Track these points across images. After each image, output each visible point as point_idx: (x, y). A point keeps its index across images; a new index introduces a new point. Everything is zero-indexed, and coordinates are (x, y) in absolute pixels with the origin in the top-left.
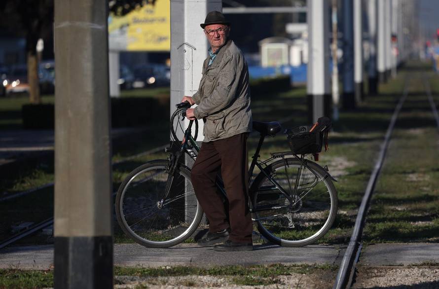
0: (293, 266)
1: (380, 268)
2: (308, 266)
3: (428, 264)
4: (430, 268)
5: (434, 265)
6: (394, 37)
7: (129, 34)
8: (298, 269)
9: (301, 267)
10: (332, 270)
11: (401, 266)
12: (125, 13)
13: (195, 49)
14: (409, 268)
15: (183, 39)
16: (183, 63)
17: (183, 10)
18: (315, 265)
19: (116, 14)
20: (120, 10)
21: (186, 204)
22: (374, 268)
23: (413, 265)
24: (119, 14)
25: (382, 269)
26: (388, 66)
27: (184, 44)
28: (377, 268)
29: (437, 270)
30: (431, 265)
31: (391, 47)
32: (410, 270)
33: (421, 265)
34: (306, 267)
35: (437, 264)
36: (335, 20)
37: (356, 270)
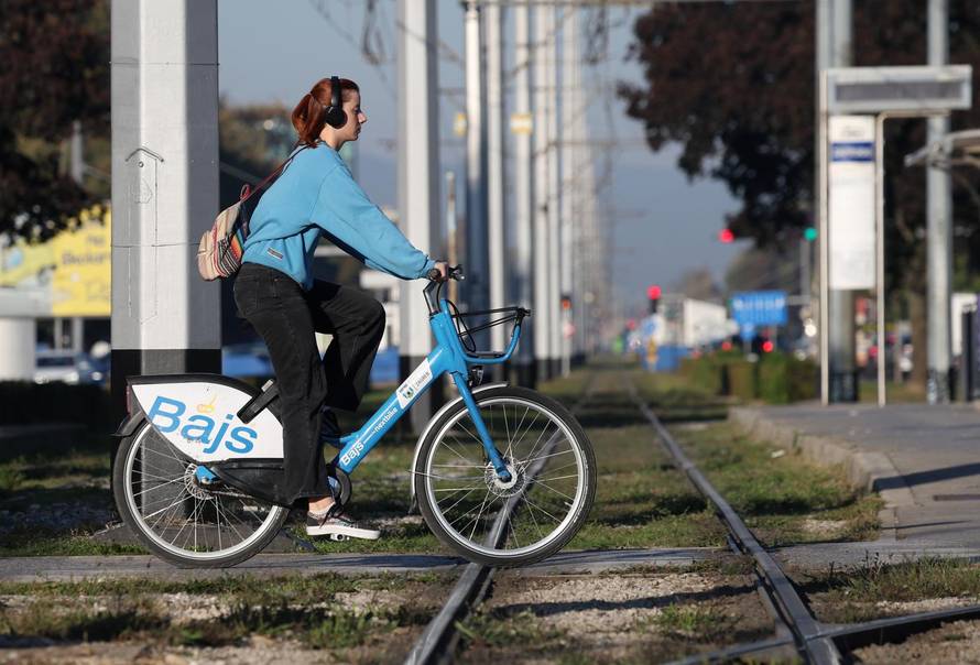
0: (363, 577)
1: (543, 579)
3: (641, 569)
4: (645, 577)
5: (654, 571)
6: (566, 298)
7: (55, 284)
8: (373, 583)
9: (378, 580)
10: (443, 584)
11: (586, 573)
12: (46, 236)
13: (162, 160)
14: (602, 578)
15: (137, 139)
16: (136, 188)
17: (137, 81)
19: (29, 241)
20: (37, 230)
22: (531, 579)
23: (611, 573)
24: (35, 239)
25: (547, 580)
26: (555, 354)
27: (138, 150)
28: (537, 580)
29: (660, 581)
30: (649, 570)
31: (561, 318)
32: (604, 581)
33: (627, 572)
34: (389, 579)
35: (660, 568)
36: (451, 225)
37: (492, 583)
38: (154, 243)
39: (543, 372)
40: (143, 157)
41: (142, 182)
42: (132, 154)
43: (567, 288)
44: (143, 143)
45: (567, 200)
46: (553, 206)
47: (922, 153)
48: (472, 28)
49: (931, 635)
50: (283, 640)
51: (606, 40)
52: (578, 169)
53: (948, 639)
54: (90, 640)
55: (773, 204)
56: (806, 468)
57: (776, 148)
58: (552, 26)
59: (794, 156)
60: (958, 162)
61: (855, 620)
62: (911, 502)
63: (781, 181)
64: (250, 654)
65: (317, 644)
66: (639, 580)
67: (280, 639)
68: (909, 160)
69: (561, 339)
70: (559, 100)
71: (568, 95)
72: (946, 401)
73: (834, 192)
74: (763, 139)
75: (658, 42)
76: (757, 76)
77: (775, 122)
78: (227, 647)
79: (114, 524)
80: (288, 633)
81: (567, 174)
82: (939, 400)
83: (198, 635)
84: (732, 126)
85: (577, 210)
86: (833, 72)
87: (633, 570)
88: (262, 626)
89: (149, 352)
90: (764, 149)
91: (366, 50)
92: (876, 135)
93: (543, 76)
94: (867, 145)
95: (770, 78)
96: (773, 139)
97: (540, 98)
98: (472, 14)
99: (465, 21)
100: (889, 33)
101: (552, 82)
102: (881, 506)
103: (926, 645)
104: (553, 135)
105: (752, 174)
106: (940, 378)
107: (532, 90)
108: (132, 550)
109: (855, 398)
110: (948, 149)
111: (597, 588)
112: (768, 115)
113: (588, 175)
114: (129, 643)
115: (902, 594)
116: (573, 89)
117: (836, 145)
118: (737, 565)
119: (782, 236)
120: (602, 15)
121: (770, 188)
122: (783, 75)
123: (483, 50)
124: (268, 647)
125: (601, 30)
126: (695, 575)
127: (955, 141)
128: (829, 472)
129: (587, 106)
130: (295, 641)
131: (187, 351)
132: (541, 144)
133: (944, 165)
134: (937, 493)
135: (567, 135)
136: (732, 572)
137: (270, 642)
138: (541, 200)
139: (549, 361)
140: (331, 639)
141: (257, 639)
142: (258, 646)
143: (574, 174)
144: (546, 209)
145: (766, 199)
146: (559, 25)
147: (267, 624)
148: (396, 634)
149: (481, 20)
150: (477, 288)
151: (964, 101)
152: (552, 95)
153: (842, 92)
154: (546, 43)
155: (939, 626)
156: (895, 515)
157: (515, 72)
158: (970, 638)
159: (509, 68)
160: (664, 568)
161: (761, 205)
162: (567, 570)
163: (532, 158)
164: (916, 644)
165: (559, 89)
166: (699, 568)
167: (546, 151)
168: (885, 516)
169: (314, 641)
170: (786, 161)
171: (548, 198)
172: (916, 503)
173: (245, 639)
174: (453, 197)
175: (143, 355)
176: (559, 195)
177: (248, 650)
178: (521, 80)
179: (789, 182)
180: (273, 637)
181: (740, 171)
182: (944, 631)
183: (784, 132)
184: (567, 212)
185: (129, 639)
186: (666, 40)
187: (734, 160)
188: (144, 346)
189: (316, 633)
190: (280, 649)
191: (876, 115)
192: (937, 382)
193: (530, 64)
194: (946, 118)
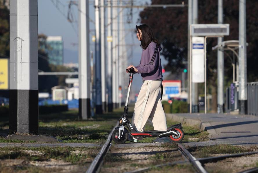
0: (77, 148)
2: (85, 147)
3: (148, 146)
4: (149, 148)
5: (152, 147)
6: (120, 87)
8: (79, 149)
9: (81, 148)
10: (97, 149)
11: (134, 147)
13: (23, 40)
15: (17, 35)
16: (16, 48)
17: (16, 19)
18: (88, 147)
21: (18, 123)
23: (141, 147)
25: (124, 149)
26: (118, 102)
27: (17, 37)
28: (121, 149)
29: (153, 149)
30: (150, 146)
31: (119, 93)
32: (139, 149)
33: (145, 147)
34: (83, 148)
35: (153, 146)
36: (92, 65)
37: (110, 149)
38: (21, 62)
39: (114, 106)
40: (18, 39)
41: (18, 46)
42: (15, 39)
43: (120, 84)
44: (18, 36)
45: (121, 61)
46: (117, 62)
47: (216, 47)
48: (97, 13)
49: (223, 161)
50: (59, 160)
51: (132, 17)
52: (123, 53)
53: (228, 162)
54: (11, 158)
55: (176, 62)
56: (188, 126)
57: (177, 47)
58: (117, 14)
59: (182, 49)
60: (226, 49)
61: (204, 157)
62: (216, 134)
63: (178, 56)
64: (51, 163)
65: (68, 161)
66: (148, 149)
67: (58, 160)
68: (213, 48)
69: (119, 98)
70: (118, 34)
71: (121, 32)
72: (222, 113)
73: (193, 57)
74: (173, 45)
75: (145, 18)
76: (172, 28)
77: (177, 40)
78: (44, 161)
79: (10, 135)
80: (60, 158)
81: (121, 54)
82: (220, 112)
83: (37, 158)
84: (165, 41)
85: (123, 64)
86: (193, 25)
87: (146, 146)
88: (53, 156)
89: (20, 90)
90: (174, 47)
91: (68, 18)
92: (204, 42)
93: (115, 27)
94: (202, 45)
95: (175, 28)
96: (176, 45)
97: (114, 33)
98: (97, 9)
99: (95, 11)
100: (207, 17)
101: (117, 29)
102: (208, 134)
103: (222, 163)
104: (117, 43)
105: (170, 54)
106: (221, 107)
107: (112, 30)
108: (15, 141)
109: (198, 112)
110: (224, 45)
111: (137, 150)
112: (175, 38)
113: (125, 54)
114: (20, 160)
115: (215, 152)
116: (122, 30)
117: (194, 44)
118: (173, 146)
119: (178, 70)
120: (132, 10)
121: (175, 58)
122: (179, 27)
123: (100, 19)
124: (55, 161)
125: (131, 14)
126: (162, 148)
127: (225, 43)
128: (194, 127)
129: (126, 35)
130: (62, 160)
131: (29, 90)
132: (114, 45)
133: (222, 50)
134: (222, 131)
135: (121, 43)
136: (172, 147)
137: (56, 160)
138: (114, 60)
139: (116, 104)
140: (71, 160)
141: (52, 160)
142: (52, 161)
143: (122, 54)
144: (115, 63)
145: (174, 61)
146: (119, 13)
147: (54, 156)
148: (87, 160)
149: (99, 11)
150: (98, 82)
151: (227, 33)
152: (117, 32)
153: (196, 30)
154: (115, 18)
155: (225, 159)
156: (212, 136)
157: (108, 25)
158: (233, 162)
159: (106, 24)
160: (154, 146)
161: (173, 62)
162: (129, 146)
163: (112, 49)
164: (220, 163)
165: (118, 30)
166: (163, 146)
167: (115, 47)
168: (209, 136)
169: (67, 160)
170: (179, 50)
171: (116, 60)
172: (217, 134)
173: (49, 160)
174: (92, 57)
175: (18, 91)
176: (119, 59)
177: (50, 162)
178: (109, 28)
179: (180, 56)
180: (56, 159)
181: (168, 53)
182: (227, 160)
183: (179, 43)
184: (120, 64)
185: (20, 159)
186: (148, 18)
187: (166, 50)
188: (18, 89)
189: (67, 158)
190: (58, 162)
191: (204, 37)
192: (220, 108)
193: (111, 23)
194: (222, 38)
